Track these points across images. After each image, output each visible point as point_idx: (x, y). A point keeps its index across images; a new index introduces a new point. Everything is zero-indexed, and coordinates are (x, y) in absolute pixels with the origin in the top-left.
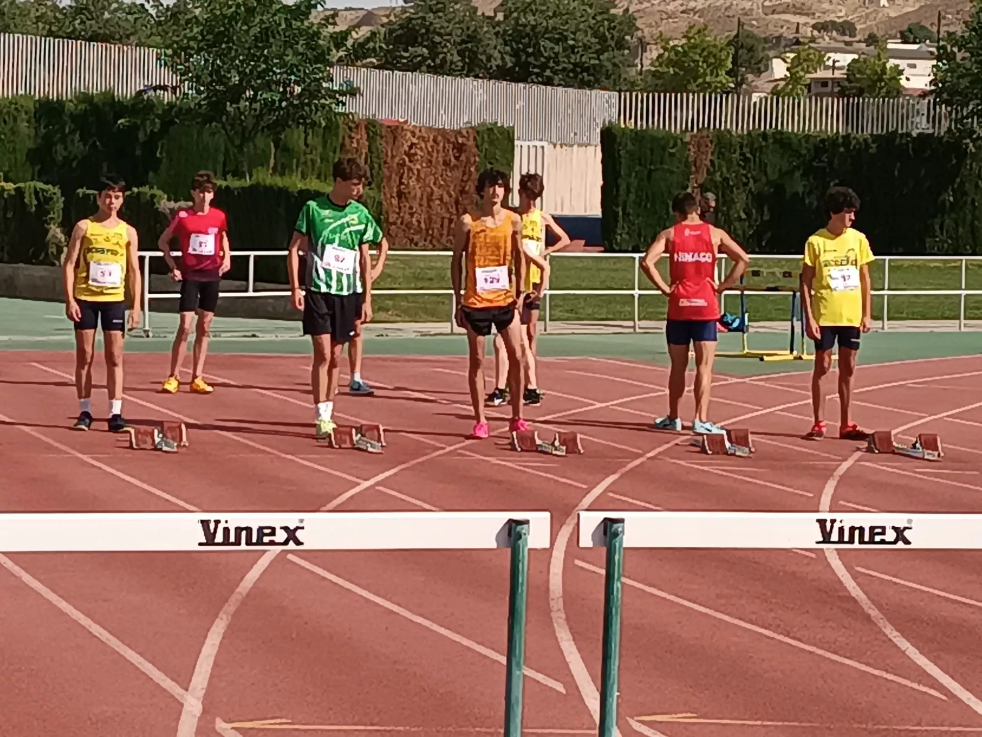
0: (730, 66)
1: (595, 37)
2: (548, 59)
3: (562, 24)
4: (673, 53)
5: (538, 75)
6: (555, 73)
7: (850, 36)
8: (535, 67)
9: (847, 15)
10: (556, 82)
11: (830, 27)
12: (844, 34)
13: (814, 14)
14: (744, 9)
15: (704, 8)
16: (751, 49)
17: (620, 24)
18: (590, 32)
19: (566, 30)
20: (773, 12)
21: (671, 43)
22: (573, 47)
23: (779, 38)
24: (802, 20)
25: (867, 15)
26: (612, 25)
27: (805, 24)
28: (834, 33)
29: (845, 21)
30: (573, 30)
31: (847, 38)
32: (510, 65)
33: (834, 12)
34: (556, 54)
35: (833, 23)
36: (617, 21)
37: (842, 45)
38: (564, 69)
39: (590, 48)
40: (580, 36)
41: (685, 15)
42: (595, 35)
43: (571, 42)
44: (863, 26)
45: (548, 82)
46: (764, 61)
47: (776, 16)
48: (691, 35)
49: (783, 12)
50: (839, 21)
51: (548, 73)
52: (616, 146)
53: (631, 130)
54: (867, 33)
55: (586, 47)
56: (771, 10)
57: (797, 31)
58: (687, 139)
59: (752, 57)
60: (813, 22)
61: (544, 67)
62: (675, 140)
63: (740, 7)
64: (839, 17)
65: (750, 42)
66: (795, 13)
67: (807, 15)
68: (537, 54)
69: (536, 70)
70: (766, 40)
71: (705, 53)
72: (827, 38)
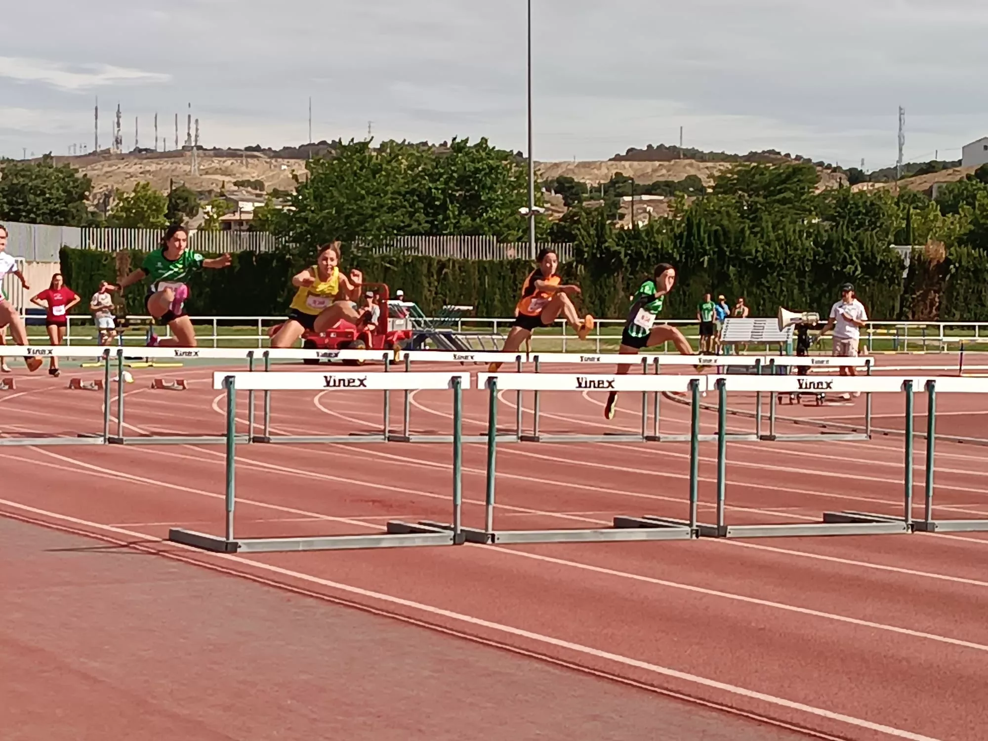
0: (167, 212)
1: (64, 193)
2: (33, 206)
3: (42, 184)
4: (126, 202)
5: (25, 217)
6: (38, 216)
7: (260, 190)
8: (24, 211)
9: (258, 176)
10: (38, 221)
11: (246, 184)
12: (256, 189)
13: (235, 175)
14: (185, 171)
15: (156, 171)
16: (186, 200)
17: (81, 183)
18: (61, 189)
19: (45, 188)
20: (207, 173)
21: (125, 196)
22: (49, 199)
23: (210, 192)
24: (227, 179)
25: (273, 176)
26: (76, 184)
27: (229, 182)
28: (249, 189)
29: (257, 181)
30: (49, 187)
31: (258, 192)
32: (7, 210)
33: (249, 173)
34: (38, 204)
35: (249, 181)
36: (79, 182)
37: (254, 197)
38: (44, 214)
39: (61, 199)
40: (54, 191)
41: (142, 175)
42: (64, 191)
43: (48, 195)
44: (270, 183)
45: (33, 221)
46: (195, 208)
47: (208, 177)
48: (138, 189)
49: (213, 174)
50: (252, 180)
51: (32, 215)
52: (69, 260)
53: (79, 250)
54: (272, 188)
55: (58, 199)
56: (204, 172)
57: (223, 187)
58: (114, 255)
59: (187, 205)
60: (235, 180)
61: (29, 212)
62: (107, 256)
63: (182, 170)
64: (253, 177)
65: (185, 194)
66: (222, 175)
67: (229, 175)
68: (26, 203)
69: (24, 214)
70: (201, 193)
71: (148, 203)
72: (244, 192)
